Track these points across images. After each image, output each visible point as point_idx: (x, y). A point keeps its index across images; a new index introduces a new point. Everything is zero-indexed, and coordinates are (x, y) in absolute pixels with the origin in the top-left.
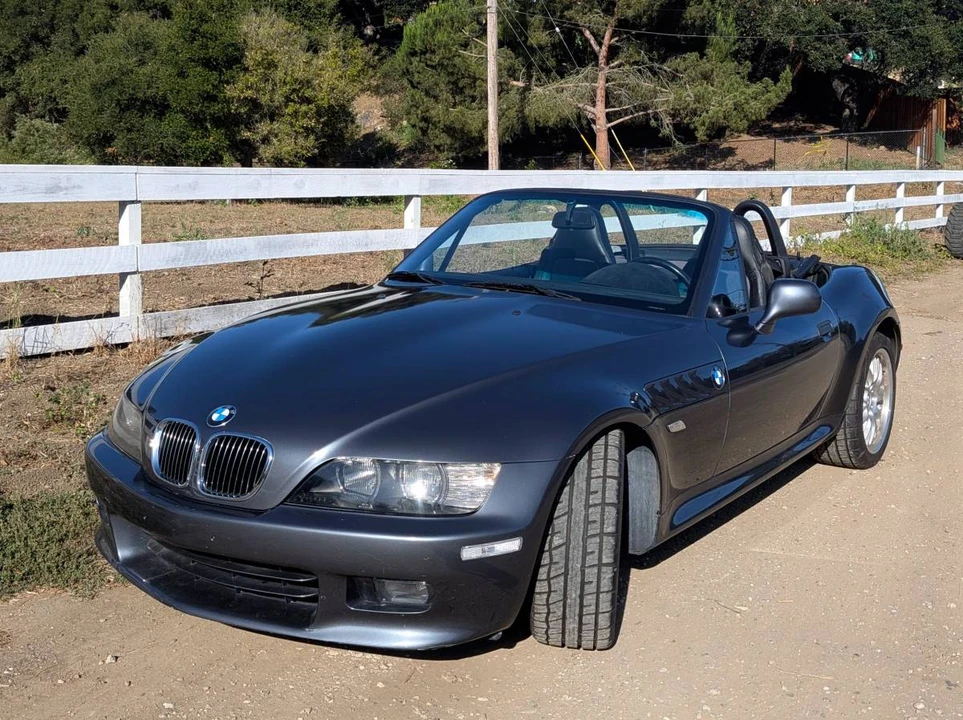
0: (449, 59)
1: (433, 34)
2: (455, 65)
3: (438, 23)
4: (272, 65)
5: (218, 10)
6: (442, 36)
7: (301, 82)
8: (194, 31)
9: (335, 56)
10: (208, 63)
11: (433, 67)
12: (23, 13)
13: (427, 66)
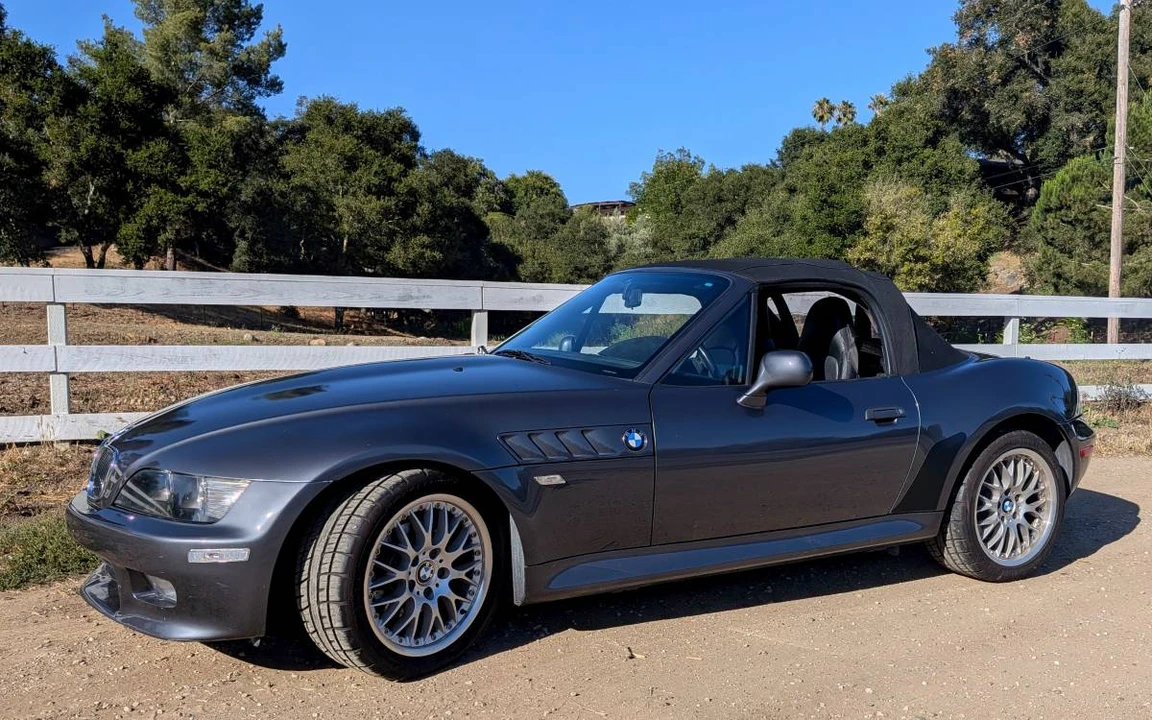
0: (1085, 213)
1: (1070, 190)
2: (1092, 220)
3: (1075, 179)
4: (890, 228)
5: (847, 181)
6: (1078, 191)
7: (917, 242)
8: (825, 201)
9: (956, 216)
10: (833, 230)
11: (1070, 223)
12: (720, 200)
13: (1063, 222)
